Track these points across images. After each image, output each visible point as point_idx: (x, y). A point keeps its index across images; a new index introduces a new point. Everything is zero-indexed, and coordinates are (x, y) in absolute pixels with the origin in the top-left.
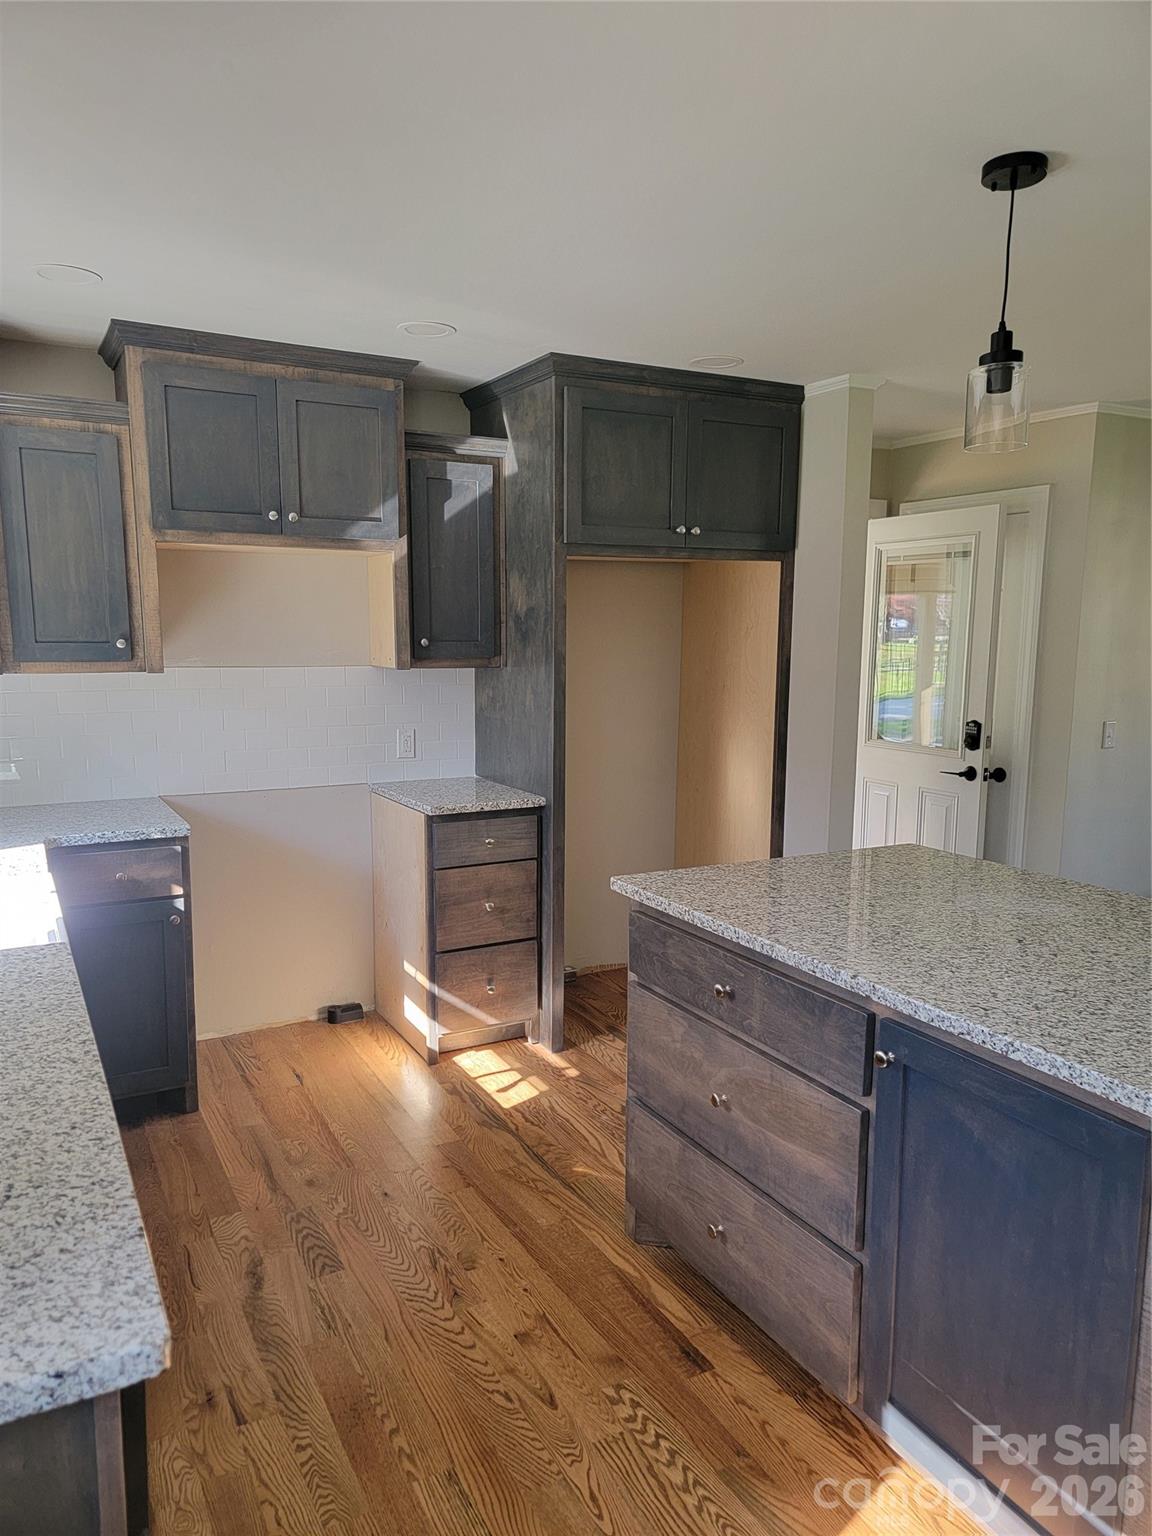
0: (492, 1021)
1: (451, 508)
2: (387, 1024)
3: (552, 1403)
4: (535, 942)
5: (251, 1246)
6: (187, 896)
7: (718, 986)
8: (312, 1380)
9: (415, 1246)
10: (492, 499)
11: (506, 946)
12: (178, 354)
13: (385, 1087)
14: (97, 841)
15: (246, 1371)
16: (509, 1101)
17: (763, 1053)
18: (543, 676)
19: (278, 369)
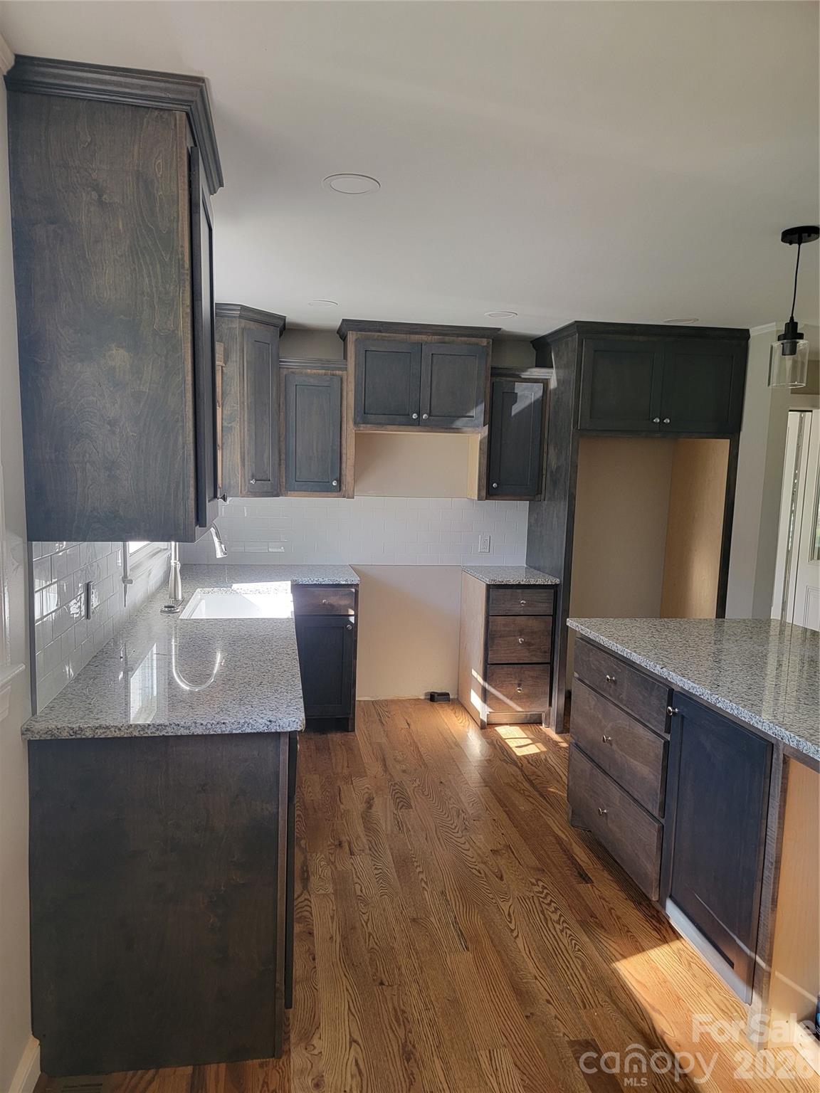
0: (519, 709)
1: (516, 409)
2: (463, 706)
3: (501, 878)
4: (549, 665)
5: (370, 791)
6: (356, 616)
7: (608, 676)
8: (387, 847)
9: (450, 806)
10: (541, 404)
11: (530, 665)
12: (373, 333)
13: (453, 736)
14: (315, 582)
15: (358, 837)
16: (520, 752)
17: (627, 713)
18: (562, 507)
19: (424, 337)
